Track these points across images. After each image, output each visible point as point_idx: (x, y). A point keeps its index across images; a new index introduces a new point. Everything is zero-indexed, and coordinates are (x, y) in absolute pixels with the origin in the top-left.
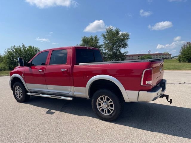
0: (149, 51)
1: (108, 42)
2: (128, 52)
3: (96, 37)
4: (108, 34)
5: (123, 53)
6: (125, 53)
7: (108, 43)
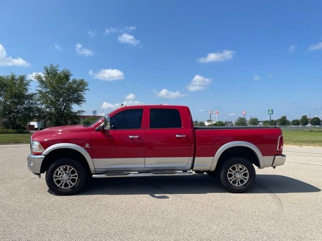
0: (95, 112)
1: (48, 90)
2: (83, 111)
3: (22, 79)
4: (48, 77)
5: (75, 113)
6: (79, 112)
7: (48, 92)
